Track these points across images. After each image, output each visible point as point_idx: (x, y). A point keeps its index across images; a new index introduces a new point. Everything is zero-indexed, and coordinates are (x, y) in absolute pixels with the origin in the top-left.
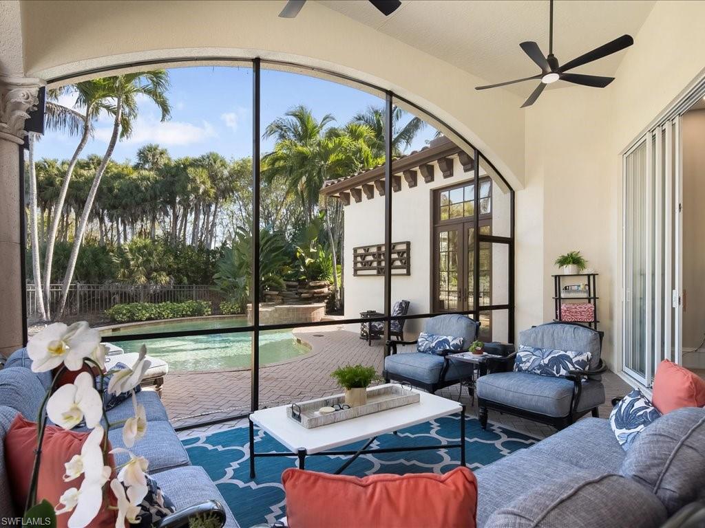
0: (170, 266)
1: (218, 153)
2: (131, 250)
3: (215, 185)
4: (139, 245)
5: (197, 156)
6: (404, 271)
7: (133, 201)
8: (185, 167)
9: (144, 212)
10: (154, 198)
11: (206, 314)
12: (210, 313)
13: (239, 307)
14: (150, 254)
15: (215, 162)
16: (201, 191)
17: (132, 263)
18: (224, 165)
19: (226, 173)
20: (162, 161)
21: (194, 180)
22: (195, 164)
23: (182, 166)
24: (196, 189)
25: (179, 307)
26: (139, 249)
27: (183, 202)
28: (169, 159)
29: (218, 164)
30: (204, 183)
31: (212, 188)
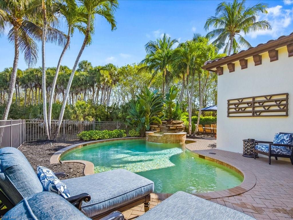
0: (93, 114)
1: (113, 64)
2: (77, 106)
3: (112, 78)
4: (80, 104)
5: (104, 65)
6: (284, 113)
7: (77, 85)
8: (99, 71)
9: (82, 90)
10: (86, 84)
11: (124, 136)
12: (126, 136)
13: (139, 133)
14: (85, 108)
15: (112, 68)
16: (106, 80)
17: (78, 112)
18: (115, 69)
19: (116, 72)
20: (89, 68)
21: (103, 76)
22: (103, 69)
23: (98, 70)
24: (104, 80)
25: (112, 133)
26: (80, 106)
27: (98, 86)
28: (92, 67)
29: (113, 69)
30: (107, 77)
31: (110, 79)
